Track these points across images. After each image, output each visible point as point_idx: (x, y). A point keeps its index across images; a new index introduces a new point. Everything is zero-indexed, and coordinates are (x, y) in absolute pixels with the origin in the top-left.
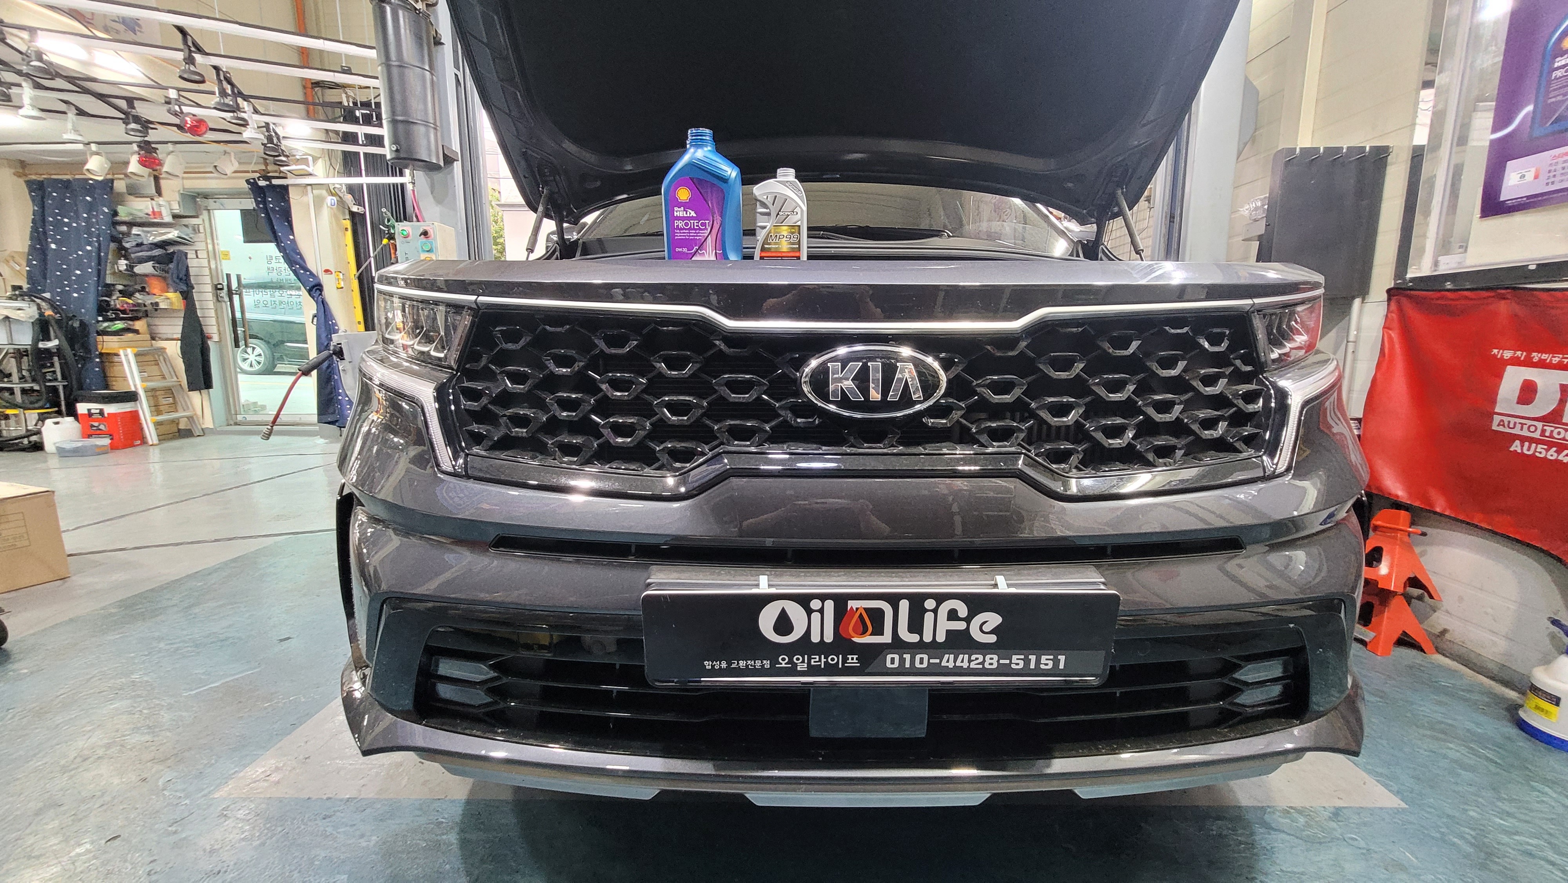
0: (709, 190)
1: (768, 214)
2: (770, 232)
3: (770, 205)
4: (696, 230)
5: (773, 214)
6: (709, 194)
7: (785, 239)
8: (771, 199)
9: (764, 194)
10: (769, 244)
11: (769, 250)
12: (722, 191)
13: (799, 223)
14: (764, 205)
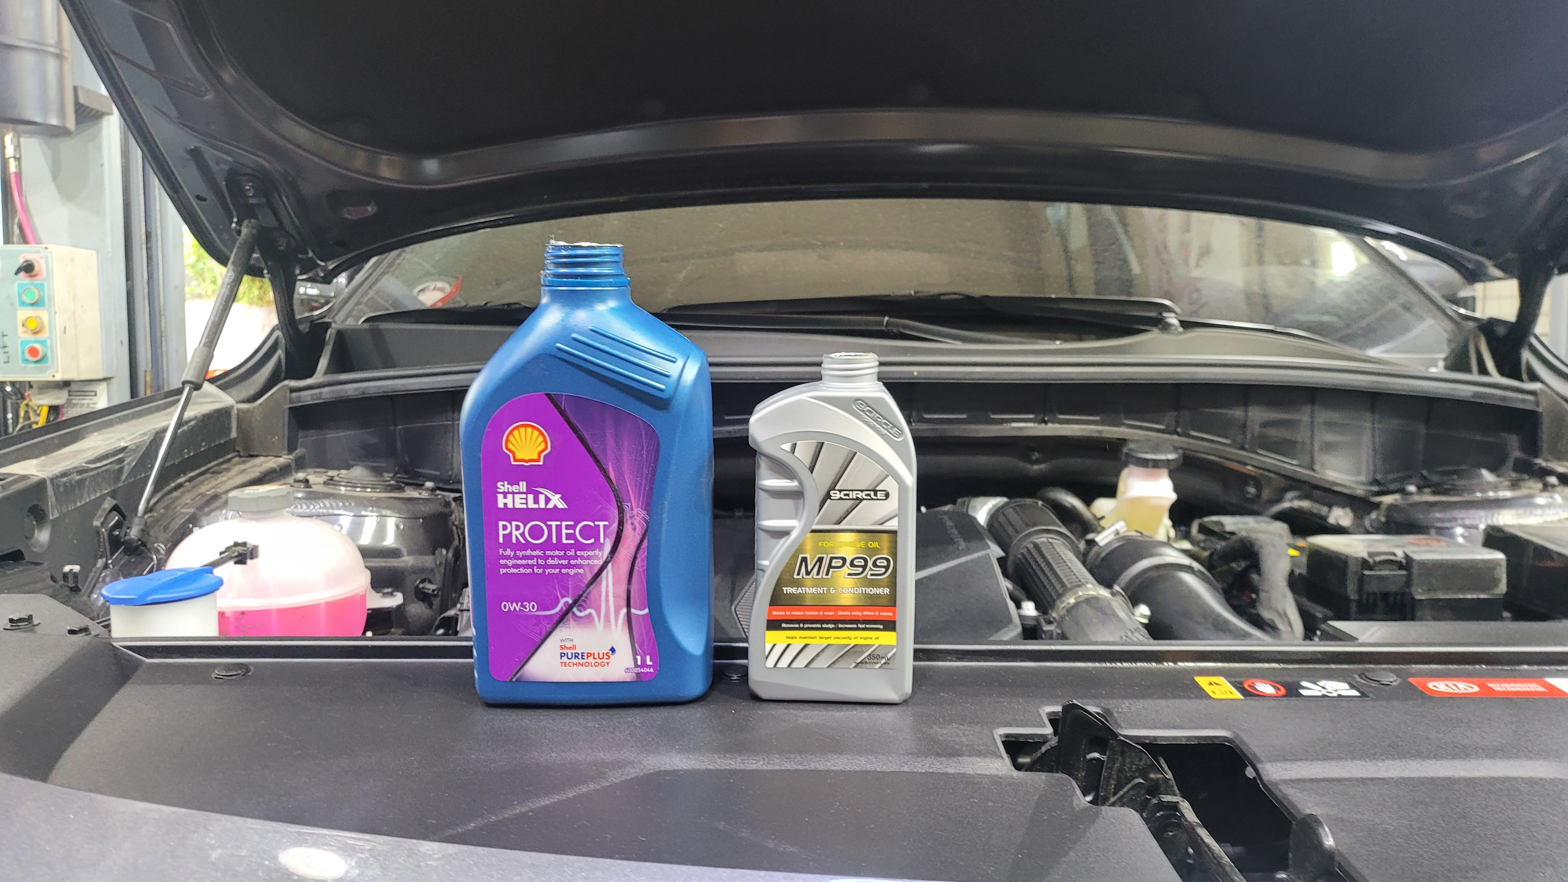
0: (609, 432)
1: (797, 495)
2: (799, 550)
3: (804, 473)
4: (567, 547)
5: (813, 497)
6: (611, 442)
7: (847, 569)
8: (804, 453)
9: (784, 438)
10: (798, 584)
11: (796, 601)
12: (652, 434)
13: (893, 525)
14: (782, 469)
